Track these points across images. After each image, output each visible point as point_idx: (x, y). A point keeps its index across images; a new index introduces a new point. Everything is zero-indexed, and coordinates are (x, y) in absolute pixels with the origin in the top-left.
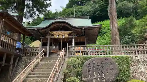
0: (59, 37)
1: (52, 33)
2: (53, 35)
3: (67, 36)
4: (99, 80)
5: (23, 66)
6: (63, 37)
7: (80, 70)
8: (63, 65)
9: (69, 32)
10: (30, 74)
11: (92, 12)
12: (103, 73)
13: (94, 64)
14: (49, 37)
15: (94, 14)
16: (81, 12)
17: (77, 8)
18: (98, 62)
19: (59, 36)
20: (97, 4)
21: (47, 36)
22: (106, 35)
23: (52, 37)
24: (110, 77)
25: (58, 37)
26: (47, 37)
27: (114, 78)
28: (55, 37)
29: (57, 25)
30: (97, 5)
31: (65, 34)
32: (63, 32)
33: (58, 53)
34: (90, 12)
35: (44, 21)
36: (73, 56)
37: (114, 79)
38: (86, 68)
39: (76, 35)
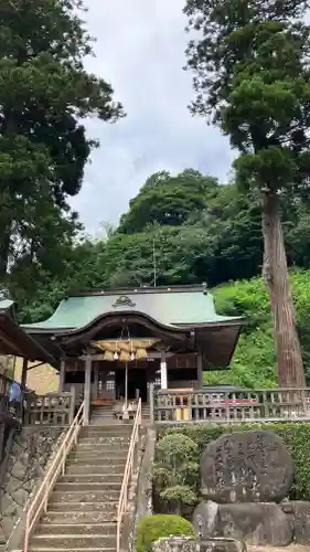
0: (121, 359)
1: (99, 346)
2: (102, 352)
3: (142, 354)
4: (244, 492)
5: (27, 455)
6: (133, 358)
7: (196, 465)
8: (143, 451)
9: (150, 342)
10: (60, 480)
11: (212, 247)
12: (254, 474)
13: (229, 449)
14: (88, 358)
15: (217, 253)
16: (175, 247)
17: (161, 232)
18: (240, 444)
19: (119, 354)
20: (225, 220)
21: (82, 354)
22: (264, 331)
23: (100, 357)
24: (272, 485)
25: (116, 357)
26: (82, 358)
27: (281, 485)
28: (109, 356)
29: (115, 320)
30: (228, 224)
31: (138, 348)
32: (133, 343)
33: (117, 408)
34: (204, 246)
35: (66, 299)
36: (171, 422)
37: (282, 489)
38: (210, 462)
39: (171, 350)
